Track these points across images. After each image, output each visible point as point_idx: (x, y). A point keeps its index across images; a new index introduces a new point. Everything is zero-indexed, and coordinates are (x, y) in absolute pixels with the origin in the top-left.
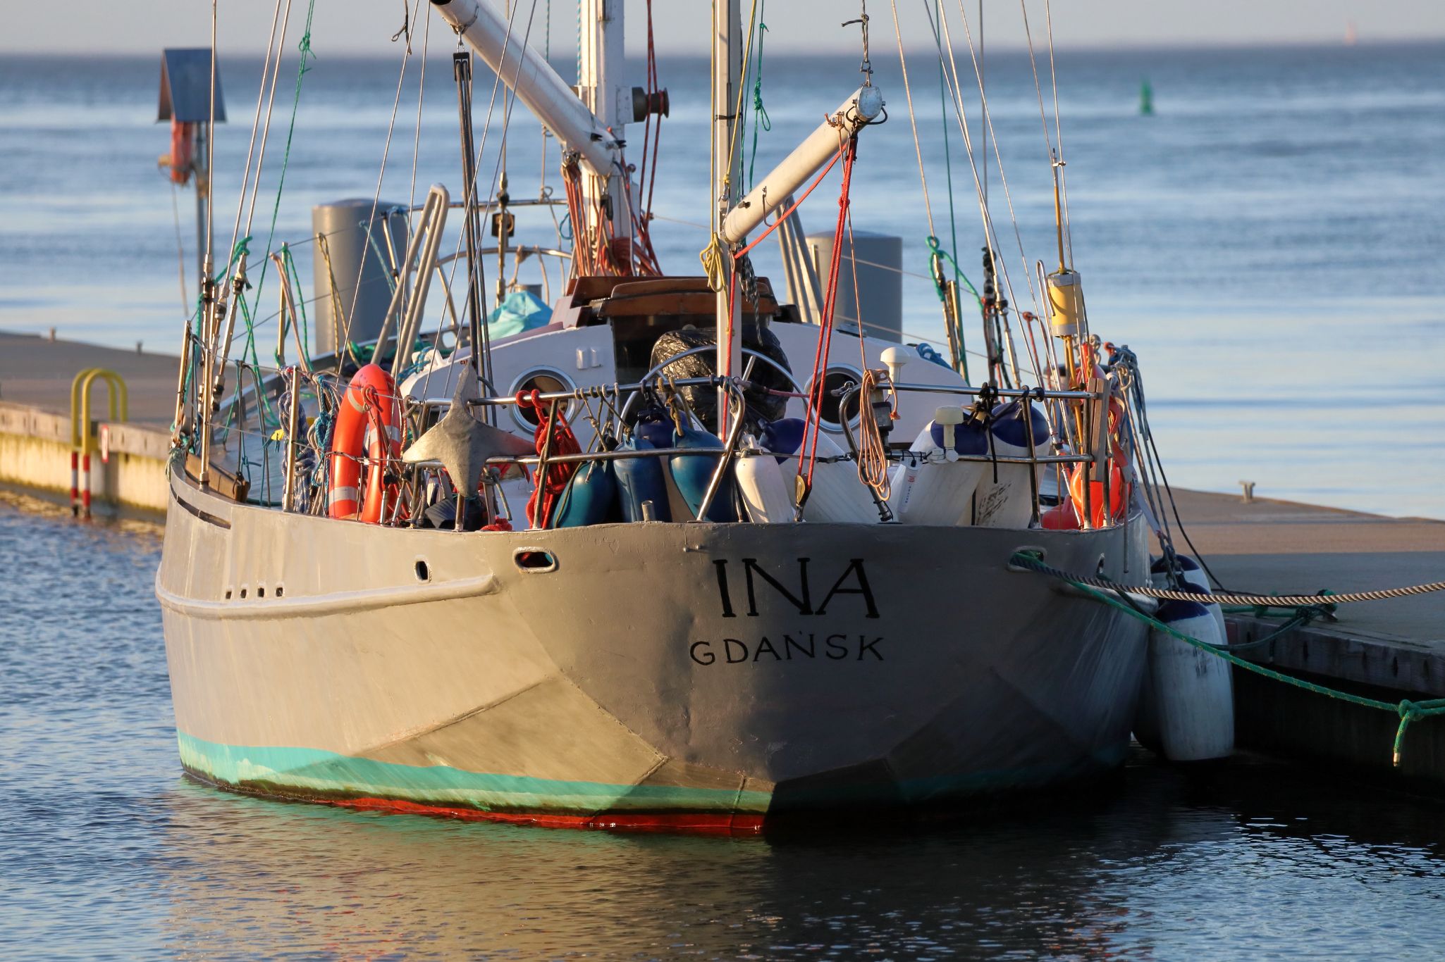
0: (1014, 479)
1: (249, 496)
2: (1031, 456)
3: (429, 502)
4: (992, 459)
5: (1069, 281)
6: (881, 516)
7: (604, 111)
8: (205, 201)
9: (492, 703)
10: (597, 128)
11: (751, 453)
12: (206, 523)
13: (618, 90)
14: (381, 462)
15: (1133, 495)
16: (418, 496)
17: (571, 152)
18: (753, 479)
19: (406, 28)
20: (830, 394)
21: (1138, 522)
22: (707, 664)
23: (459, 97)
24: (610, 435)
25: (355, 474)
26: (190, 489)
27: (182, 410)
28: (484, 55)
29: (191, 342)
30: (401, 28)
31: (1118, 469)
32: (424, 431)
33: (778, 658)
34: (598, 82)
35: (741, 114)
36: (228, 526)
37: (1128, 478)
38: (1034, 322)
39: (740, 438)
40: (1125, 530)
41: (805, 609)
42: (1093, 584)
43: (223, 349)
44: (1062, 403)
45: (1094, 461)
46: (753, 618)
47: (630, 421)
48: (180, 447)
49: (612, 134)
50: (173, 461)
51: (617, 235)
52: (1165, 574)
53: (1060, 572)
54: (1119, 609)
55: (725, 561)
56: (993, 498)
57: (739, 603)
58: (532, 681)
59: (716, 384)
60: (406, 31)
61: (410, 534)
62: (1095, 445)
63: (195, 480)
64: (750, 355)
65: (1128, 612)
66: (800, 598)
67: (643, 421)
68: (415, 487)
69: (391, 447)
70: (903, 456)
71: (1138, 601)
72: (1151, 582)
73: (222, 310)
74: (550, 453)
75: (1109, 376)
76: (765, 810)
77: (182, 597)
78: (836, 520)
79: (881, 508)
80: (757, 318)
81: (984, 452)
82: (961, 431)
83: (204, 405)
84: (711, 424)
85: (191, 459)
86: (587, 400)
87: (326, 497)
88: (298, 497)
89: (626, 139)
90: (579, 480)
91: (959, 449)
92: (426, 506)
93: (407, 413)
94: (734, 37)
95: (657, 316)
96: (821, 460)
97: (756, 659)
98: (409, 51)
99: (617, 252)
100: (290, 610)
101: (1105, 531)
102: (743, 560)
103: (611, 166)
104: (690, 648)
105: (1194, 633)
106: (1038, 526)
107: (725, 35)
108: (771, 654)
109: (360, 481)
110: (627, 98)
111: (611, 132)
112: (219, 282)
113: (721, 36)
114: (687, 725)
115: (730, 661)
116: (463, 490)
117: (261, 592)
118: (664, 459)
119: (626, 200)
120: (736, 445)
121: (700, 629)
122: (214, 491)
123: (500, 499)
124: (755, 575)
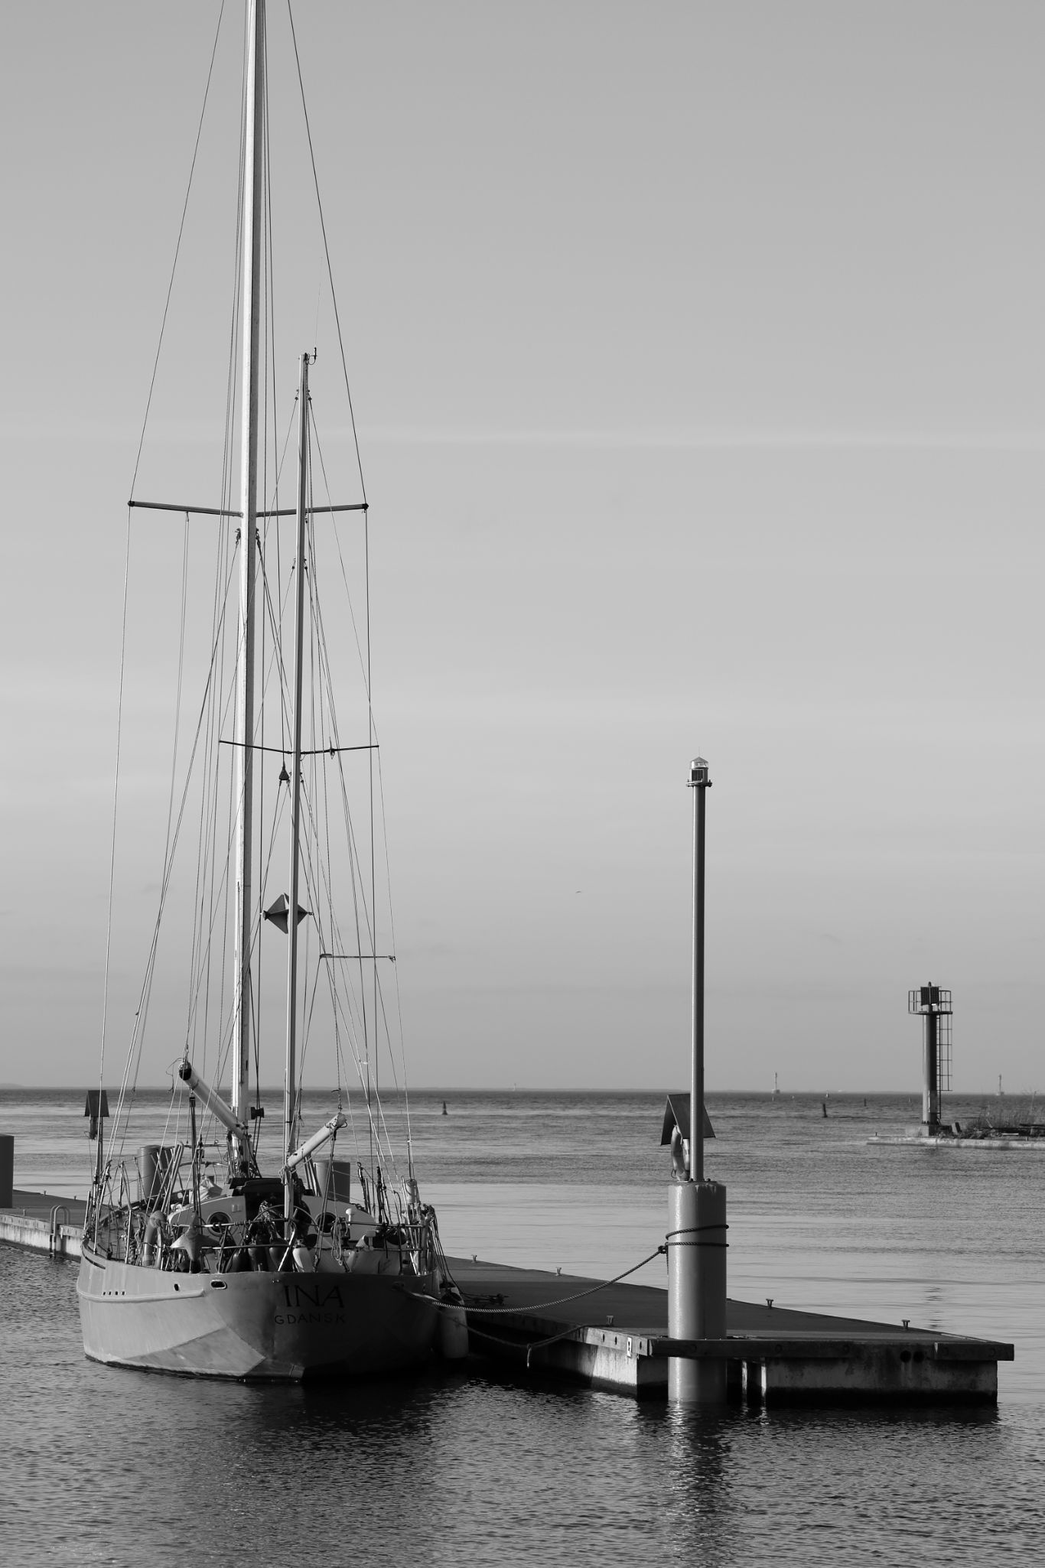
0: (393, 1257)
1: (113, 1257)
2: (400, 1248)
3: (179, 1263)
4: (385, 1250)
5: (413, 1184)
6: (345, 1270)
7: (240, 1116)
8: (101, 1145)
9: (202, 1337)
10: (238, 1122)
12: (96, 1266)
13: (246, 1108)
14: (162, 1247)
15: (434, 1262)
16: (175, 1261)
17: (229, 1131)
18: (299, 1256)
20: (327, 1225)
21: (436, 1271)
22: (281, 1324)
25: (152, 1251)
26: (90, 1253)
28: (199, 1094)
29: (91, 1197)
31: (430, 1253)
32: (178, 1237)
33: (307, 1322)
34: (238, 1103)
35: (294, 1121)
36: (104, 1268)
37: (434, 1256)
38: (397, 1195)
40: (431, 1275)
41: (317, 1304)
43: (102, 1200)
44: (410, 1228)
45: (421, 1250)
46: (298, 1307)
48: (87, 1236)
49: (243, 1124)
50: (84, 1241)
51: (244, 1161)
52: (444, 1289)
53: (409, 1292)
55: (288, 1287)
56: (386, 1264)
57: (293, 1301)
58: (216, 1329)
61: (172, 1274)
62: (423, 1245)
63: (93, 1251)
66: (316, 1301)
67: (259, 1234)
68: (174, 1257)
69: (166, 1242)
70: (354, 1248)
73: (102, 1187)
74: (225, 1246)
75: (425, 1218)
76: (301, 1377)
77: (86, 1293)
78: (329, 1272)
79: (345, 1267)
81: (383, 1247)
82: (374, 1239)
85: (90, 1242)
86: (237, 1226)
87: (141, 1259)
88: (130, 1259)
89: (248, 1126)
90: (235, 1255)
91: (374, 1246)
93: (171, 1229)
96: (324, 1249)
97: (299, 1322)
98: (172, 1090)
99: (244, 1167)
100: (128, 1300)
101: (425, 1276)
102: (295, 1286)
103: (243, 1136)
104: (274, 1318)
106: (402, 1274)
108: (304, 1320)
109: (154, 1253)
110: (249, 1111)
114: (273, 1346)
115: (289, 1323)
116: (192, 1259)
117: (117, 1293)
119: (248, 1148)
121: (278, 1311)
122: (99, 1255)
123: (206, 1261)
124: (299, 1291)
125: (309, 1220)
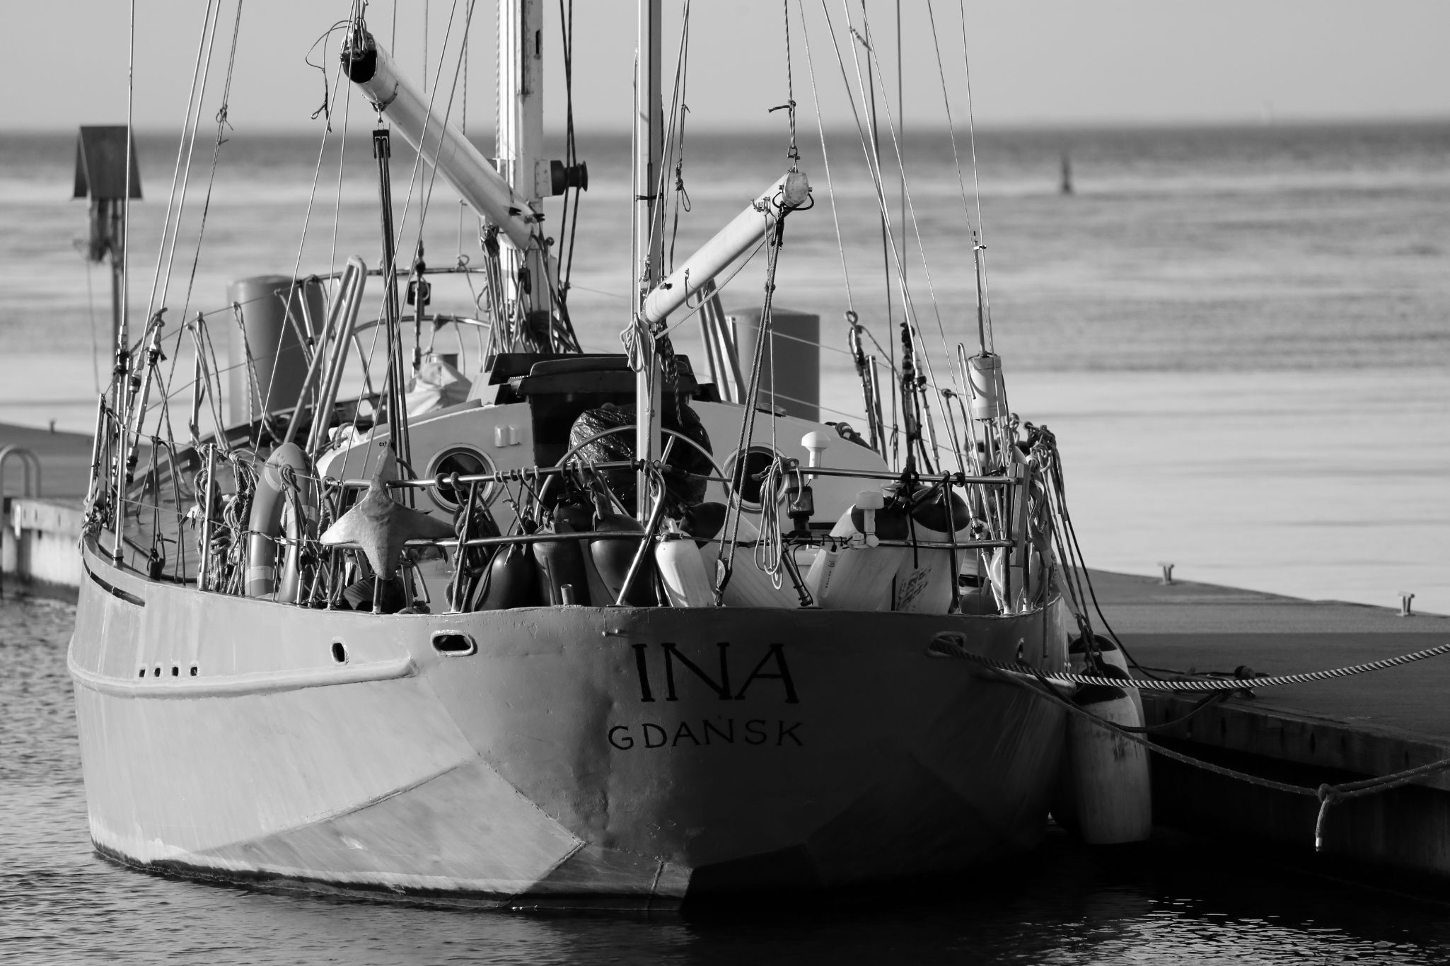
0: (934, 564)
1: (165, 572)
2: (951, 540)
3: (346, 584)
4: (912, 544)
5: (990, 364)
6: (801, 601)
7: (522, 184)
8: (120, 278)
9: (409, 786)
10: (516, 202)
11: (672, 537)
12: (120, 599)
13: (537, 164)
14: (298, 542)
15: (1052, 578)
16: (335, 578)
17: (490, 226)
18: (673, 563)
19: (326, 106)
20: (751, 479)
21: (1057, 606)
22: (626, 749)
23: (379, 174)
24: (530, 518)
25: (272, 554)
26: (103, 564)
27: (95, 484)
28: (404, 132)
29: (106, 416)
30: (321, 106)
31: (1038, 553)
32: (342, 514)
33: (697, 743)
34: (516, 155)
35: (662, 195)
36: (142, 604)
37: (1048, 562)
38: (952, 399)
39: (660, 522)
40: (1045, 614)
41: (724, 693)
42: (1013, 670)
43: (137, 420)
44: (982, 487)
45: (1014, 546)
46: (672, 703)
47: (548, 503)
48: (94, 521)
49: (531, 208)
50: (86, 535)
51: (535, 308)
52: (1083, 655)
53: (979, 658)
54: (1038, 694)
55: (645, 646)
56: (913, 583)
57: (658, 687)
58: (447, 765)
59: (636, 468)
60: (326, 109)
61: (327, 615)
62: (1015, 528)
63: (110, 556)
64: (669, 435)
65: (1048, 698)
66: (721, 684)
67: (562, 504)
68: (332, 569)
69: (309, 527)
70: (824, 541)
71: (1056, 685)
72: (1069, 665)
73: (137, 383)
74: (469, 537)
75: (1028, 459)
76: (683, 895)
77: (94, 674)
78: (756, 605)
79: (801, 592)
80: (677, 399)
81: (904, 538)
82: (880, 515)
83: (118, 479)
84: (631, 505)
85: (105, 534)
86: (507, 482)
87: (242, 576)
88: (214, 576)
89: (544, 213)
90: (499, 563)
91: (879, 534)
92: (344, 587)
93: (324, 494)
94: (655, 117)
95: (575, 394)
96: (742, 544)
97: (674, 744)
98: (329, 129)
99: (535, 325)
100: (205, 690)
101: (1025, 616)
102: (663, 645)
103: (530, 239)
104: (608, 732)
105: (1112, 716)
106: (958, 611)
107: (646, 114)
108: (689, 739)
109: (276, 559)
110: (546, 172)
111: (530, 206)
112: (134, 353)
113: (642, 116)
114: (605, 809)
115: (648, 746)
116: (381, 573)
117: (175, 671)
118: (583, 542)
119: (545, 274)
120: (656, 528)
121: (618, 712)
122: (128, 567)
123: (418, 581)
124: (675, 660)
125: (707, 466)
